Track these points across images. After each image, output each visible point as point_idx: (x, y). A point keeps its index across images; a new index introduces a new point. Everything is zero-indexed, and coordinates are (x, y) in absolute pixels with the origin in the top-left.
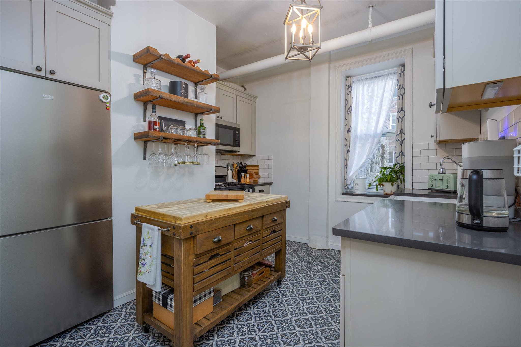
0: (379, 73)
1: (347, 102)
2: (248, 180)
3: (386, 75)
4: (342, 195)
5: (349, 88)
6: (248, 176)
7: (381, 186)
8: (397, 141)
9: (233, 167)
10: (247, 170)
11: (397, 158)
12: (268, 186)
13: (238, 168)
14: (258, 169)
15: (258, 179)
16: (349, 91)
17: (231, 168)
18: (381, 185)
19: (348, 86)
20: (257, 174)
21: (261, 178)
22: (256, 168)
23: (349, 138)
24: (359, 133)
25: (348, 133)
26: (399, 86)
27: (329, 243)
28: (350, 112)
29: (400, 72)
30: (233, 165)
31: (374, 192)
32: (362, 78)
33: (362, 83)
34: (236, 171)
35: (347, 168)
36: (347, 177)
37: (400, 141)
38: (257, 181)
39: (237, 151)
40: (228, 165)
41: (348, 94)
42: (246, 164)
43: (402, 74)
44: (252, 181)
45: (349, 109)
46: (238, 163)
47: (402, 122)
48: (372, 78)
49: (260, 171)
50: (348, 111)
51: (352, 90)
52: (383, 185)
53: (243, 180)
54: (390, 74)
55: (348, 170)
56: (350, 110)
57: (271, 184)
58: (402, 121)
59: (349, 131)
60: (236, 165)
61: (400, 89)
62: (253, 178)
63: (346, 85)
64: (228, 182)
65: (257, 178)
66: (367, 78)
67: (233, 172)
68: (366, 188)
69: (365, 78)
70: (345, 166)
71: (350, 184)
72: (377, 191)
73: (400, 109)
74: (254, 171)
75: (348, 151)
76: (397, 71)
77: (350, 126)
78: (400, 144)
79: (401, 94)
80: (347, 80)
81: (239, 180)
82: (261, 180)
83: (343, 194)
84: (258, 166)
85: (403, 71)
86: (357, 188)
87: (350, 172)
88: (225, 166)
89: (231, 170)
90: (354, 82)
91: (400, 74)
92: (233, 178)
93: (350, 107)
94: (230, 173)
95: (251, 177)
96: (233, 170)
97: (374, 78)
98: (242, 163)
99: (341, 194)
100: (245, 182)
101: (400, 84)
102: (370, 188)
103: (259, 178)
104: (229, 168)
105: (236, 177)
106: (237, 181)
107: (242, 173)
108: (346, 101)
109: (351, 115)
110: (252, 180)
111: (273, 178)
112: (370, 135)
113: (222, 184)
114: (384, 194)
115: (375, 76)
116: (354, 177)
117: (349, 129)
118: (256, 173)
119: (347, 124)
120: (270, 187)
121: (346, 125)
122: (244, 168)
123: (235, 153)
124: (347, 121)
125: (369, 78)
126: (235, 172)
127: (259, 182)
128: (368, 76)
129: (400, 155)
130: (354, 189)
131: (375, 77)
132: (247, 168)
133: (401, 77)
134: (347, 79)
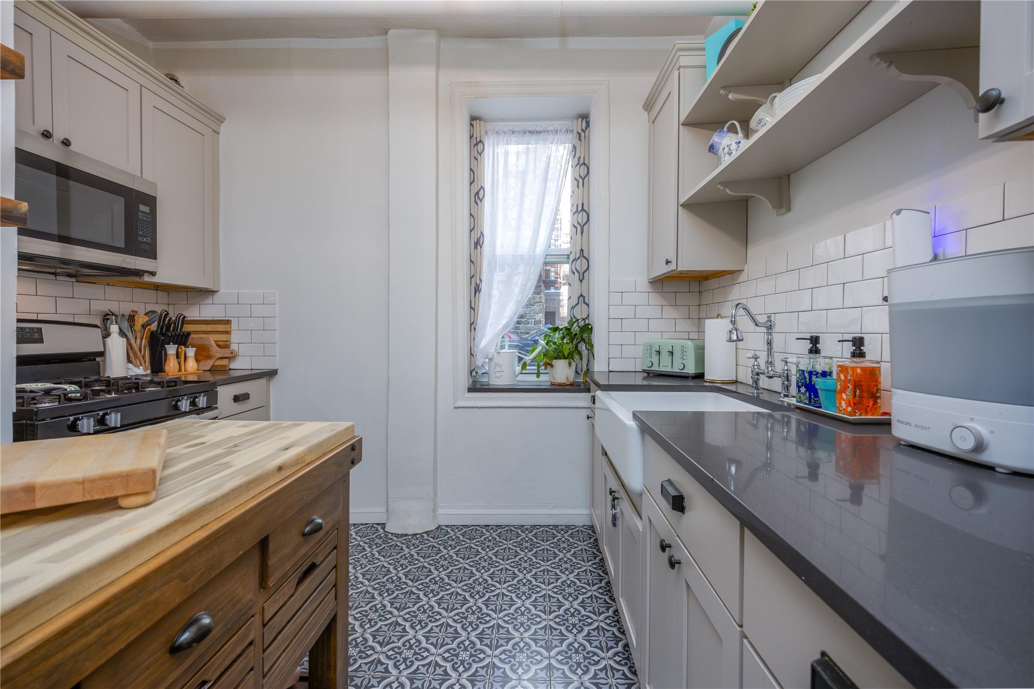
0: (540, 126)
1: (474, 176)
2: (191, 365)
3: (552, 131)
4: (468, 392)
5: (477, 144)
6: (191, 352)
7: (546, 369)
8: (574, 274)
9: (132, 326)
10: (189, 334)
11: (573, 308)
12: (263, 381)
13: (154, 327)
14: (228, 333)
15: (227, 360)
16: (478, 152)
17: (120, 329)
18: (549, 365)
19: (475, 139)
20: (225, 345)
21: (239, 358)
22: (221, 328)
23: (479, 259)
24: (499, 251)
25: (476, 247)
26: (576, 158)
27: (440, 511)
28: (481, 201)
29: (580, 131)
30: (131, 319)
31: (531, 379)
32: (505, 129)
33: (503, 140)
34: (142, 338)
35: (475, 329)
36: (476, 350)
37: (579, 274)
38: (225, 366)
39: (147, 272)
40: (108, 319)
41: (476, 158)
42: (185, 317)
43: (583, 134)
44: (208, 368)
45: (477, 193)
46: (153, 312)
47: (582, 234)
48: (525, 133)
49: (235, 337)
50: (477, 197)
51: (483, 150)
52: (552, 366)
53: (171, 367)
54: (559, 131)
55: (478, 333)
56: (481, 195)
57: (271, 374)
58: (583, 232)
59: (478, 244)
60: (141, 320)
61: (578, 166)
62: (209, 357)
63: (471, 137)
64: (106, 376)
65: (226, 358)
66: (515, 131)
67: (133, 342)
68: (515, 372)
69: (510, 131)
70: (471, 325)
71: (482, 366)
72: (538, 378)
73: (580, 208)
74: (212, 339)
75: (477, 290)
76: (571, 128)
77: (481, 233)
78: (579, 279)
79: (580, 176)
80: (471, 125)
81: (157, 365)
82: (240, 365)
83: (470, 390)
84: (228, 322)
85: (584, 129)
86: (498, 374)
87: (482, 338)
88: (98, 322)
89: (122, 333)
90: (486, 133)
91: (579, 134)
92: (129, 360)
93: (480, 190)
94: (116, 346)
95: (202, 353)
96: (130, 335)
97: (527, 134)
98: (168, 314)
99: (467, 390)
100: (180, 370)
101: (579, 156)
102: (524, 372)
103: (232, 357)
104: (114, 329)
105: (144, 357)
106: (149, 372)
107: (169, 344)
108: (472, 173)
109: (483, 208)
110: (208, 364)
111: (277, 357)
112: (522, 257)
113: (73, 388)
114: (552, 384)
115: (530, 129)
116: (492, 351)
117: (478, 239)
118: (221, 343)
119: (474, 227)
120: (268, 382)
121: (471, 228)
122: (175, 329)
123: (138, 279)
124: (474, 219)
125: (519, 132)
126: (138, 341)
127: (230, 369)
128: (517, 126)
129: (578, 303)
130: (492, 376)
131: (530, 132)
132: (187, 328)
133: (580, 139)
134: (472, 122)
